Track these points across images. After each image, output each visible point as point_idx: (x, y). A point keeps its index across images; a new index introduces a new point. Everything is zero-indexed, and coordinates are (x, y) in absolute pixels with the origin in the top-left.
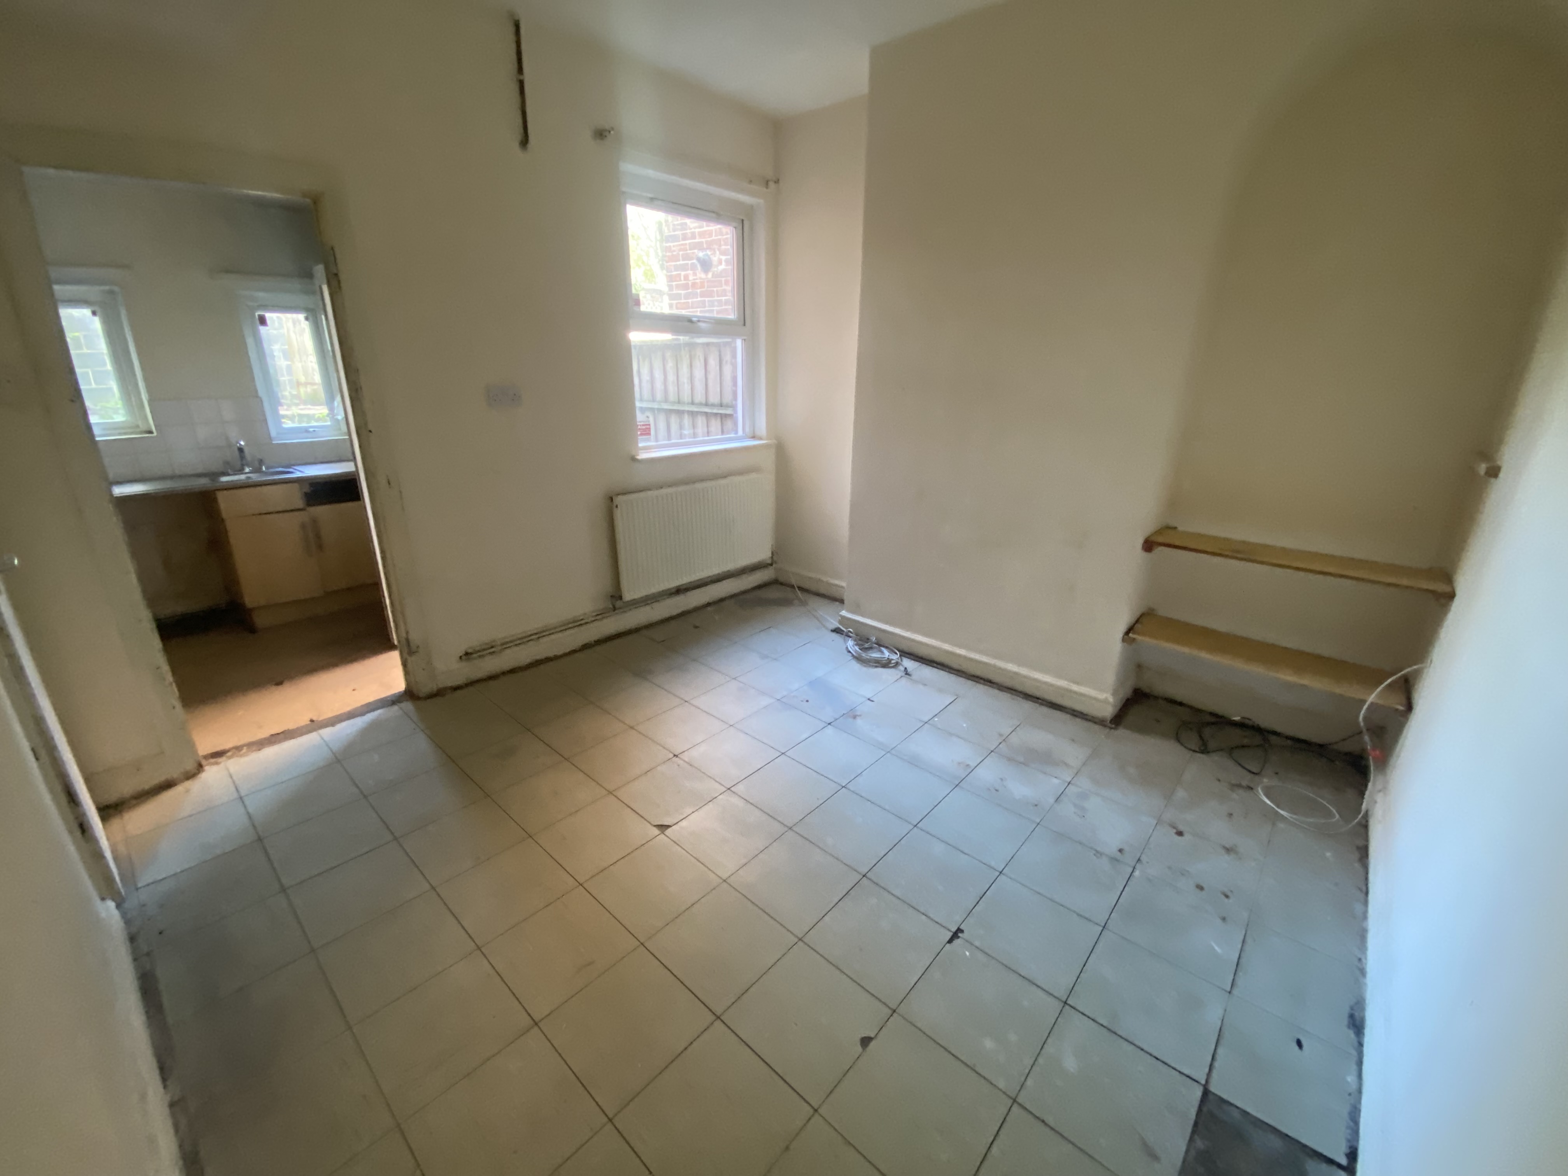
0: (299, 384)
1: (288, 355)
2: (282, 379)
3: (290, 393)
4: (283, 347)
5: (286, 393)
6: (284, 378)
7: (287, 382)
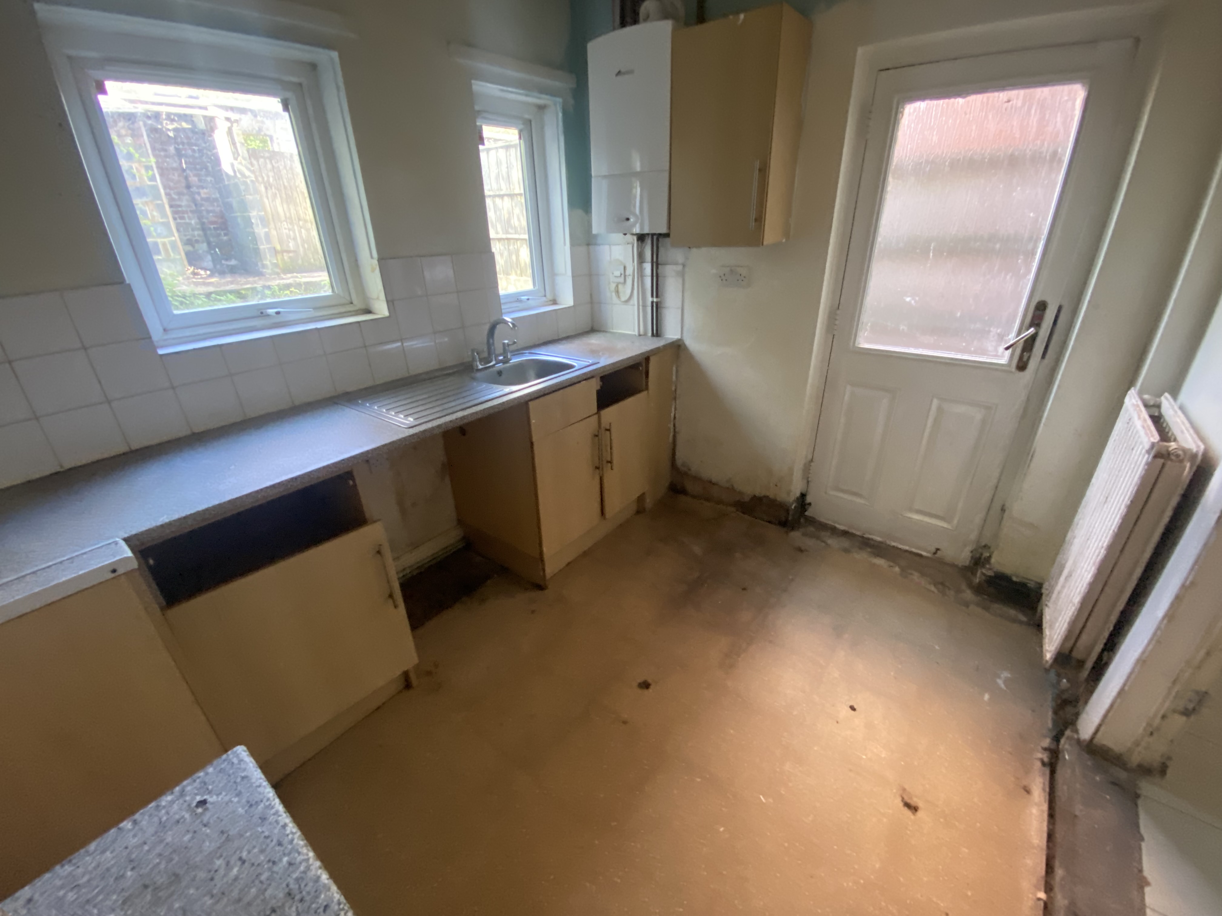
0: (276, 252)
1: (264, 221)
2: (261, 247)
3: (270, 261)
4: (260, 213)
5: (267, 263)
6: (263, 247)
7: (267, 251)
